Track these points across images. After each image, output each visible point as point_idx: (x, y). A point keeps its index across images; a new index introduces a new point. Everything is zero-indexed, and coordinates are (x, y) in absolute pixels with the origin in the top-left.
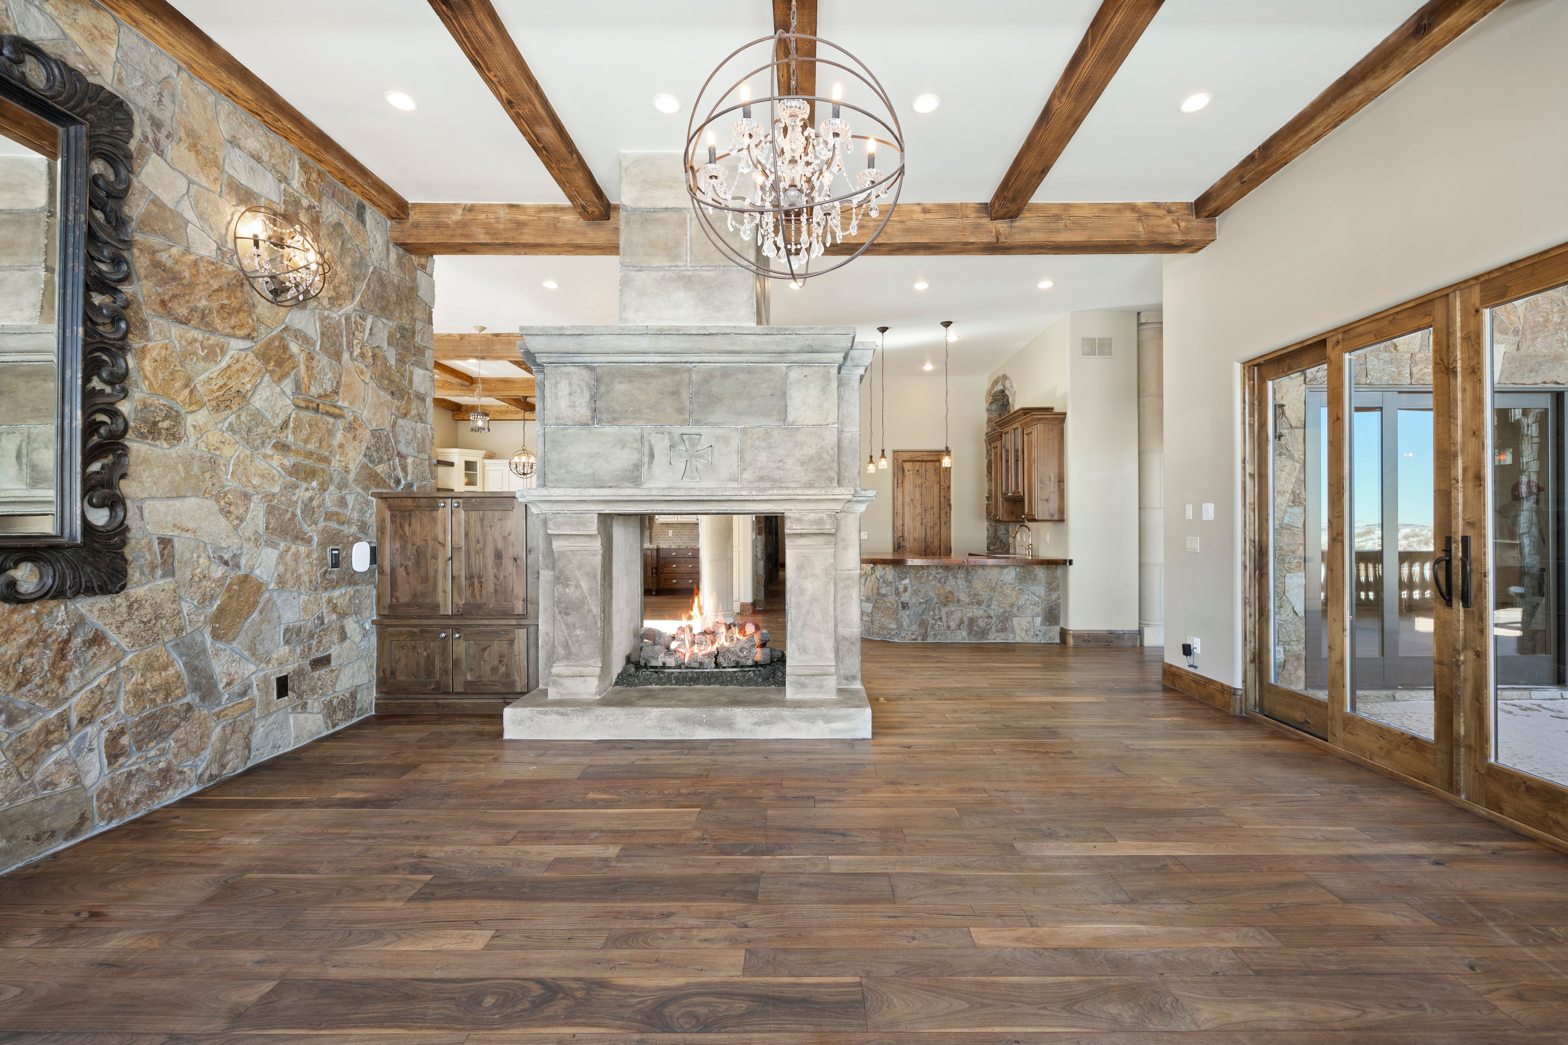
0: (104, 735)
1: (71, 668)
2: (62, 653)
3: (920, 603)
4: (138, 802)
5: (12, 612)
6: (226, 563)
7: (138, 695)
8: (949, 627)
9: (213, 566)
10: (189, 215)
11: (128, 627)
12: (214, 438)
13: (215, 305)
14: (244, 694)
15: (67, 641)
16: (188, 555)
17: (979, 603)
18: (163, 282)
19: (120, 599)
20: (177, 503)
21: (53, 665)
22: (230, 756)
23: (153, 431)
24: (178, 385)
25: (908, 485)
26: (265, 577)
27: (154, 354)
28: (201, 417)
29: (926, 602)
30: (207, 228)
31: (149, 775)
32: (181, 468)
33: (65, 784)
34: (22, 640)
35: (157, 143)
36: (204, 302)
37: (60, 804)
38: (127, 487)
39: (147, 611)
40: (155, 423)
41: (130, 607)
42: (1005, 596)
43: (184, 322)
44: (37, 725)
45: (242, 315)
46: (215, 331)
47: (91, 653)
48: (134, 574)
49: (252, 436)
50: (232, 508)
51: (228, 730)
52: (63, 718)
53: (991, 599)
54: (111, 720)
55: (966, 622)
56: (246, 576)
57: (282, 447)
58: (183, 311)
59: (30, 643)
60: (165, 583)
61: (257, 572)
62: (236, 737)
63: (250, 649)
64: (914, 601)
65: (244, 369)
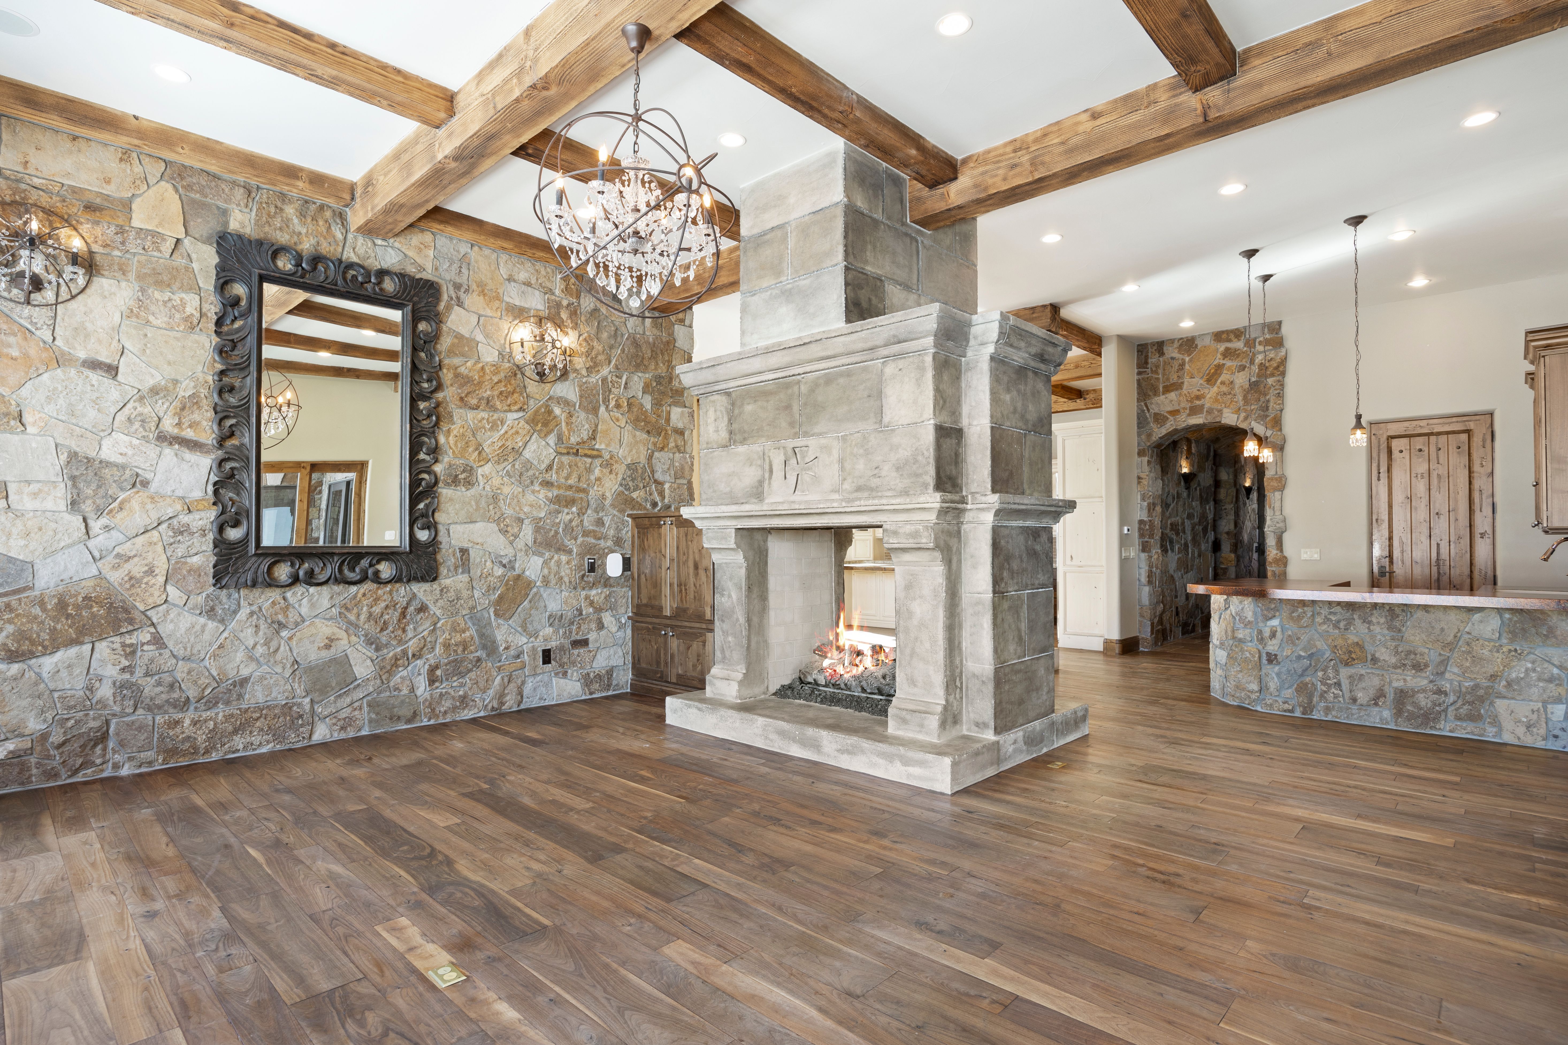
0: (427, 667)
1: (408, 624)
2: (403, 614)
3: (1299, 657)
4: (445, 712)
5: (378, 588)
6: (504, 566)
7: (447, 646)
8: (1354, 700)
9: (496, 568)
10: (480, 337)
11: (440, 603)
12: (496, 481)
13: (496, 393)
14: (518, 657)
15: (406, 608)
16: (478, 560)
17: (1418, 667)
18: (461, 386)
19: (435, 585)
20: (471, 526)
21: (399, 620)
22: (508, 698)
23: (455, 481)
24: (471, 449)
25: (1400, 476)
26: (533, 577)
27: (455, 432)
28: (487, 469)
29: (1311, 656)
30: (491, 343)
31: (453, 698)
32: (473, 503)
33: (405, 691)
34: (383, 605)
35: (458, 298)
36: (488, 393)
37: (403, 702)
38: (440, 517)
39: (452, 595)
40: (456, 476)
41: (442, 590)
42: (1477, 660)
43: (476, 408)
44: (391, 654)
45: (516, 395)
46: (495, 410)
47: (419, 617)
48: (443, 571)
49: (524, 478)
50: (509, 529)
51: (506, 680)
52: (405, 652)
53: (1444, 662)
54: (431, 658)
55: (1390, 696)
56: (519, 576)
57: (547, 484)
58: (474, 402)
59: (387, 607)
60: (464, 578)
61: (527, 573)
62: (512, 685)
63: (522, 627)
64: (1287, 652)
65: (517, 433)
